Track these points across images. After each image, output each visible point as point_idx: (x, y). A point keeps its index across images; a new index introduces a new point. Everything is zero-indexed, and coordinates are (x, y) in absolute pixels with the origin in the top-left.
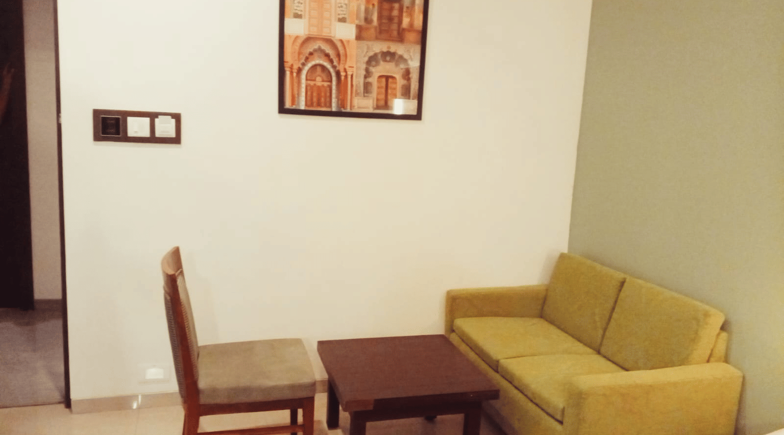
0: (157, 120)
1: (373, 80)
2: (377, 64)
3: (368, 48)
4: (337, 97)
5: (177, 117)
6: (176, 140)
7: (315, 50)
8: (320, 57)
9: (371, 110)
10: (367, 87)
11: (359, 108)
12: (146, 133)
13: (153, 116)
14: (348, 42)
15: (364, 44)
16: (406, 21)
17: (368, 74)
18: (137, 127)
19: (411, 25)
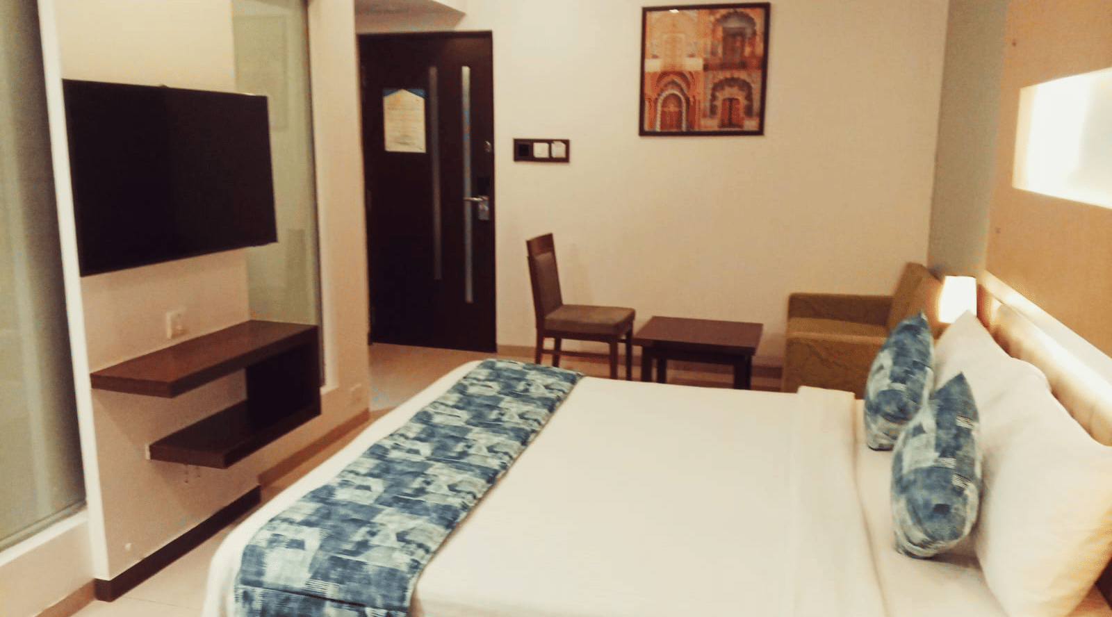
0: (553, 145)
1: (719, 103)
2: (723, 89)
3: (714, 77)
4: (687, 120)
5: (566, 142)
6: (566, 160)
7: (669, 83)
8: (672, 88)
9: (716, 129)
10: (713, 110)
11: (706, 127)
12: (545, 155)
13: (550, 142)
14: (697, 73)
15: (710, 75)
16: (748, 50)
17: (714, 97)
18: (540, 150)
19: (753, 54)
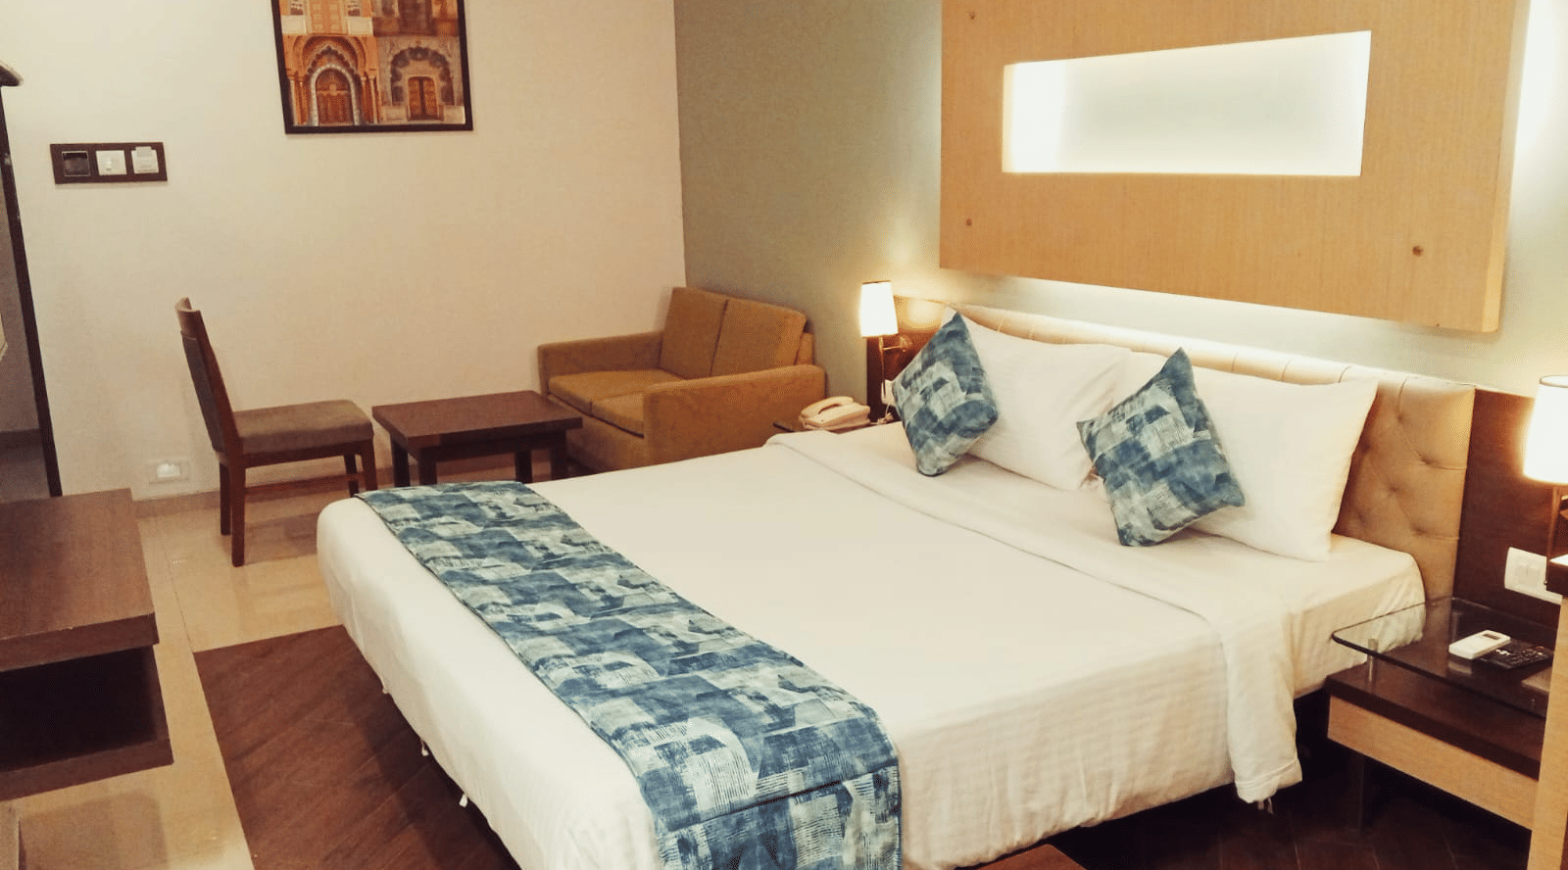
0: (134, 153)
1: (404, 83)
2: (406, 63)
3: (392, 45)
4: (359, 108)
5: (159, 148)
6: (161, 176)
7: (324, 53)
8: (330, 61)
9: (405, 122)
10: (397, 96)
11: (389, 119)
12: (122, 170)
13: (128, 148)
14: (365, 39)
15: (386, 42)
16: (436, 9)
17: (396, 77)
18: (110, 163)
19: (443, 12)
